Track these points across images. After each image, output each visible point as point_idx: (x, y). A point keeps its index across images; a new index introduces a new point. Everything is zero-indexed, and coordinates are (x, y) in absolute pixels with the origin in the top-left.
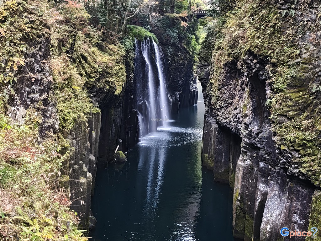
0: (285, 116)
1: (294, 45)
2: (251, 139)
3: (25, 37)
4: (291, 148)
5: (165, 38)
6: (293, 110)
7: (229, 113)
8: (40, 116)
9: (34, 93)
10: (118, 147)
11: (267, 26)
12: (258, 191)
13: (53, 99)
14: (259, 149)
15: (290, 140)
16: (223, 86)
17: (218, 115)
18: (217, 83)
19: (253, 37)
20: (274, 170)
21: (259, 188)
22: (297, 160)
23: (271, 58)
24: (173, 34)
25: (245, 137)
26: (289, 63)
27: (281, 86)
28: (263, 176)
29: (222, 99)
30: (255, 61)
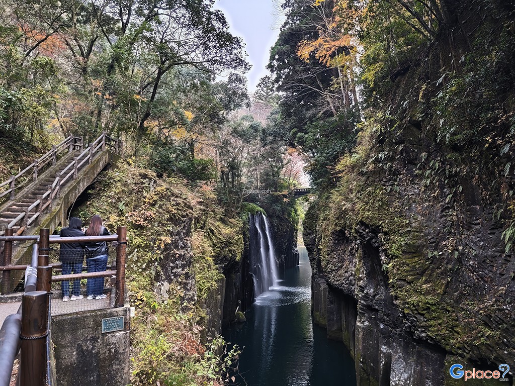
0: (405, 280)
1: (402, 216)
2: (367, 301)
3: (171, 217)
4: (416, 312)
5: (271, 211)
6: (412, 275)
7: (340, 276)
8: (182, 290)
9: (177, 268)
10: (238, 307)
11: (374, 200)
12: (380, 353)
13: (193, 273)
14: (377, 310)
15: (413, 303)
16: (332, 251)
17: (329, 278)
18: (326, 249)
19: (363, 210)
20: (395, 332)
21: (382, 349)
22: (423, 324)
23: (383, 227)
24: (277, 208)
25: (361, 299)
26: (400, 232)
27: (397, 253)
28: (385, 338)
29: (332, 263)
30: (367, 231)
